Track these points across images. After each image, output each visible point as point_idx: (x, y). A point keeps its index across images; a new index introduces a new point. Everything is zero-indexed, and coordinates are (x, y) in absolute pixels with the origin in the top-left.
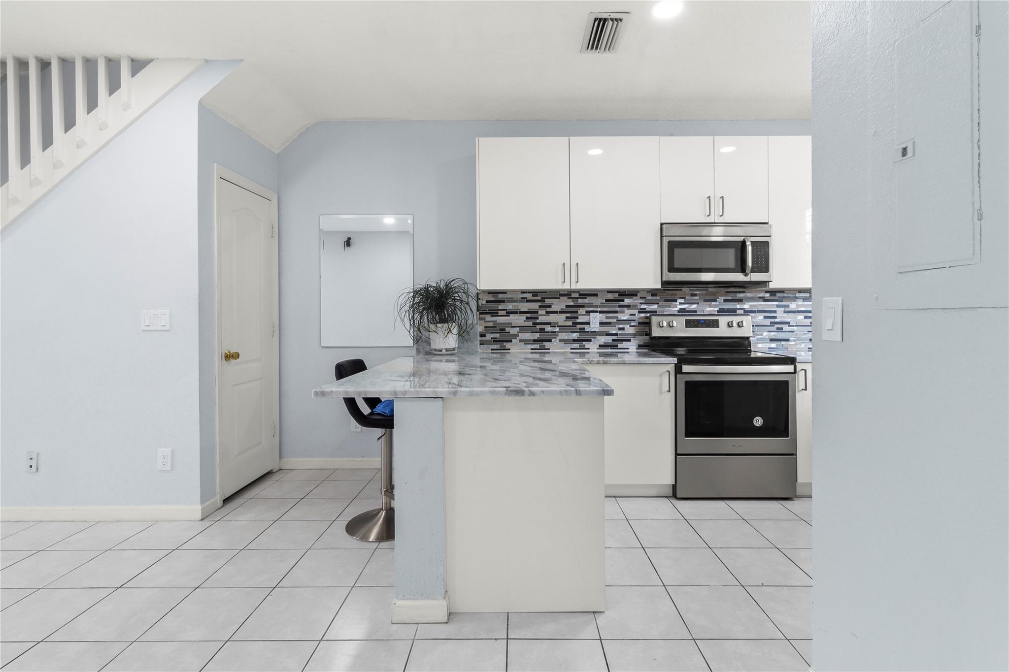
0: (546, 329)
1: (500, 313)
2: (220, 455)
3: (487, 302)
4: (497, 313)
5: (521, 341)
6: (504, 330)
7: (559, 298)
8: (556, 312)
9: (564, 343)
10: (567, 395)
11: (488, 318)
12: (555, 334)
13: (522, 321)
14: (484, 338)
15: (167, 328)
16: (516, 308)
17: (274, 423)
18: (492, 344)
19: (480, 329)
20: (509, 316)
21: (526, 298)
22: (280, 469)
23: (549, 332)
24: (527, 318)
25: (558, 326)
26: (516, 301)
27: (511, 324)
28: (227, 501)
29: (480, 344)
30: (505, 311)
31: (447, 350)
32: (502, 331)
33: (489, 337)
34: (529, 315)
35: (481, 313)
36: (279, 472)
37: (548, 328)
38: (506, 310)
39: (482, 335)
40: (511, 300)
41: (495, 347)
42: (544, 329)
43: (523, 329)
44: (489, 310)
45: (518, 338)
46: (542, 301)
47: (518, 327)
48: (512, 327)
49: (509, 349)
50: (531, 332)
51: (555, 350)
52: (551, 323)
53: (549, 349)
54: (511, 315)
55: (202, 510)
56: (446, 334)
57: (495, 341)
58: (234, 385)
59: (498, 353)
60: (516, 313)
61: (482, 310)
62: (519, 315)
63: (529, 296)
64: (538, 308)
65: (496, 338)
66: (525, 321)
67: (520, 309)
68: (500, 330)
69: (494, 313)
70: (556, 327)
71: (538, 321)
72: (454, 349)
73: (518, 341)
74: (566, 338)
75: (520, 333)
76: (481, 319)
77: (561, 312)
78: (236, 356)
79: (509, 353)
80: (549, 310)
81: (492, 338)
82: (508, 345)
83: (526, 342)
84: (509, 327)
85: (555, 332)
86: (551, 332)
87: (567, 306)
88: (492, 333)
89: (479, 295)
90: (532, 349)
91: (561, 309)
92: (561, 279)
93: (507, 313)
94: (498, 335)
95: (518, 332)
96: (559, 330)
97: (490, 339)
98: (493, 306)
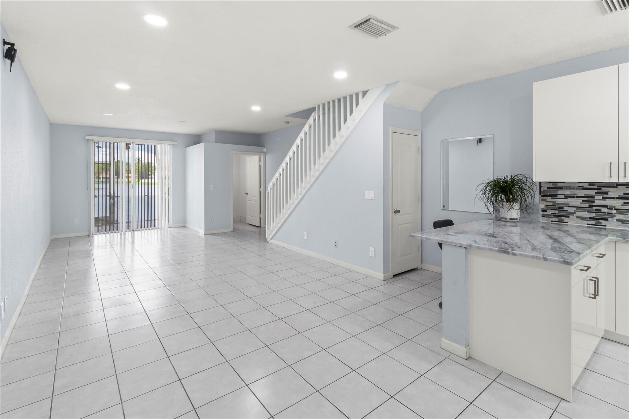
0: (602, 210)
1: (559, 196)
2: (391, 255)
3: (548, 188)
4: (557, 196)
5: (577, 217)
6: (563, 208)
7: (617, 187)
8: (614, 198)
9: (622, 223)
10: (537, 259)
11: (549, 199)
12: (612, 215)
13: (579, 203)
14: (545, 213)
15: (373, 198)
16: (573, 193)
17: (418, 245)
18: (552, 218)
19: (542, 206)
20: (567, 199)
21: (583, 186)
22: (421, 269)
23: (606, 213)
24: (583, 201)
25: (615, 209)
26: (574, 189)
27: (569, 204)
28: (395, 276)
29: (542, 217)
30: (563, 195)
31: (511, 219)
32: (561, 209)
33: (549, 212)
34: (586, 199)
35: (542, 196)
36: (421, 270)
37: (604, 210)
38: (565, 194)
39: (543, 211)
40: (569, 188)
41: (554, 219)
42: (601, 210)
43: (579, 208)
44: (549, 194)
45: (574, 215)
46: (599, 188)
47: (575, 207)
48: (569, 207)
49: (567, 223)
50: (587, 212)
51: (612, 227)
52: (608, 206)
53: (606, 226)
54: (568, 198)
55: (384, 276)
56: (509, 209)
57: (554, 215)
58: (399, 225)
59: (558, 224)
60: (574, 197)
61: (544, 194)
62: (576, 198)
63: (586, 185)
64: (594, 194)
65: (556, 214)
66: (581, 203)
67: (577, 195)
68: (559, 208)
69: (554, 196)
70: (613, 209)
71: (594, 204)
72: (516, 219)
73: (575, 217)
74: (624, 218)
75: (576, 211)
76: (543, 200)
77: (619, 198)
78: (399, 212)
79: (567, 225)
80: (605, 196)
81: (551, 213)
82: (566, 219)
83: (583, 218)
84: (567, 207)
85: (613, 213)
86: (607, 213)
87: (625, 194)
88: (551, 210)
89: (541, 184)
90: (588, 224)
91: (619, 196)
92: (608, 174)
93: (565, 196)
94: (557, 212)
95: (575, 211)
96: (616, 212)
97: (551, 214)
98: (553, 192)
